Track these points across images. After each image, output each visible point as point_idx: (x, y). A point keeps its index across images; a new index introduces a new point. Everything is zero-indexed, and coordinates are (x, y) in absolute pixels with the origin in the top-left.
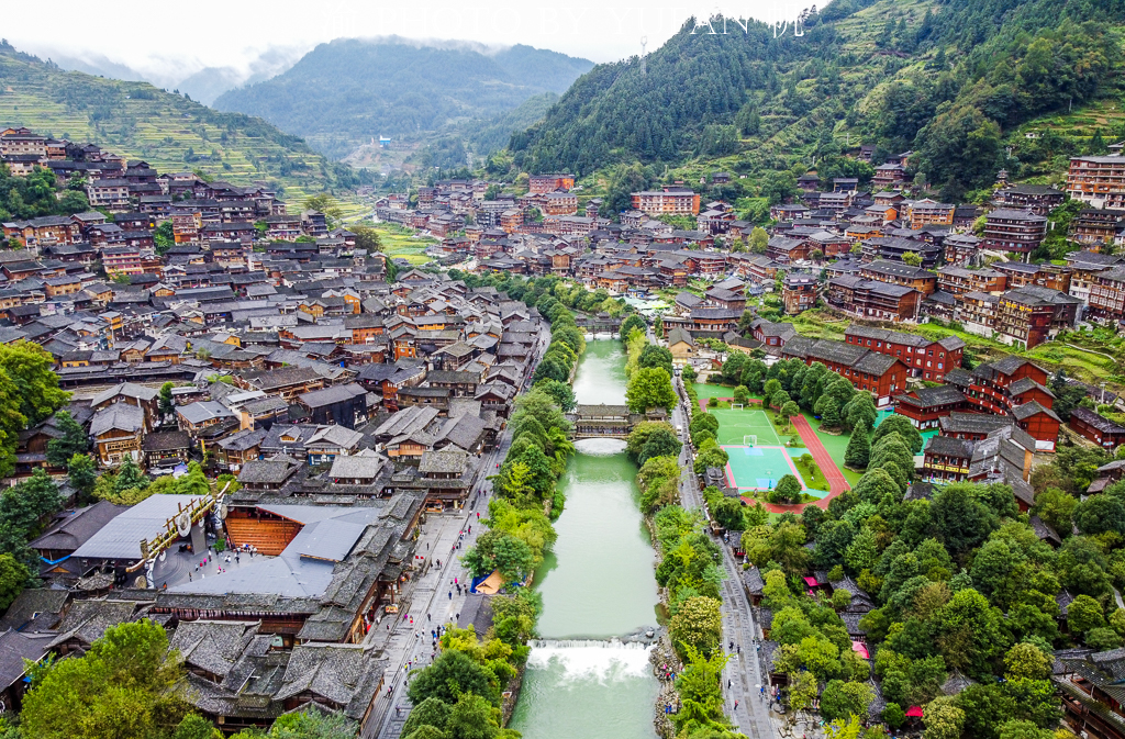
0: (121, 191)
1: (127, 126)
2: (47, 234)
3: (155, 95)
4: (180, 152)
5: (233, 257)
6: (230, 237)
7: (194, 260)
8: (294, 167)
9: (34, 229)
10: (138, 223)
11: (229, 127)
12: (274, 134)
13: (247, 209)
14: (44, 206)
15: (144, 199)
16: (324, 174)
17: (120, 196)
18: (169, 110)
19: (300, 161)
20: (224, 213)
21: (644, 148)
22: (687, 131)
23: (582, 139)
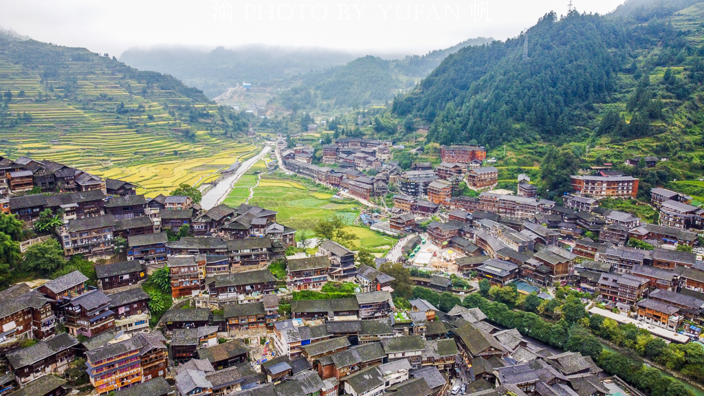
1: (70, 83)
3: (91, 58)
4: (113, 105)
8: (203, 116)
10: (126, 277)
11: (148, 83)
12: (180, 88)
16: (223, 120)
18: (102, 70)
19: (205, 110)
20: (232, 258)
21: (543, 124)
22: (576, 109)
23: (484, 114)
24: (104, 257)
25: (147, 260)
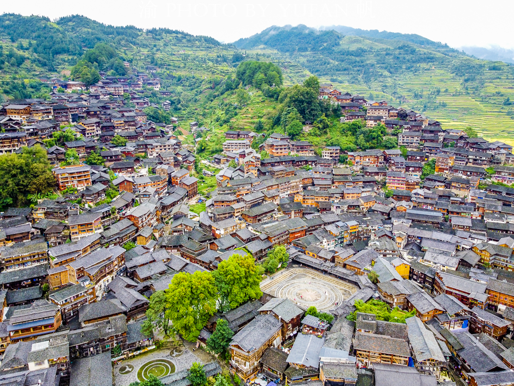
0: (416, 138)
2: (367, 160)
3: (502, 68)
4: (502, 100)
5: (463, 188)
6: (467, 175)
7: (438, 186)
9: (361, 157)
10: (418, 158)
13: (484, 158)
14: (374, 144)
15: (427, 144)
17: (415, 141)
18: (507, 76)
20: (469, 159)
24: (413, 149)
25: (431, 154)
